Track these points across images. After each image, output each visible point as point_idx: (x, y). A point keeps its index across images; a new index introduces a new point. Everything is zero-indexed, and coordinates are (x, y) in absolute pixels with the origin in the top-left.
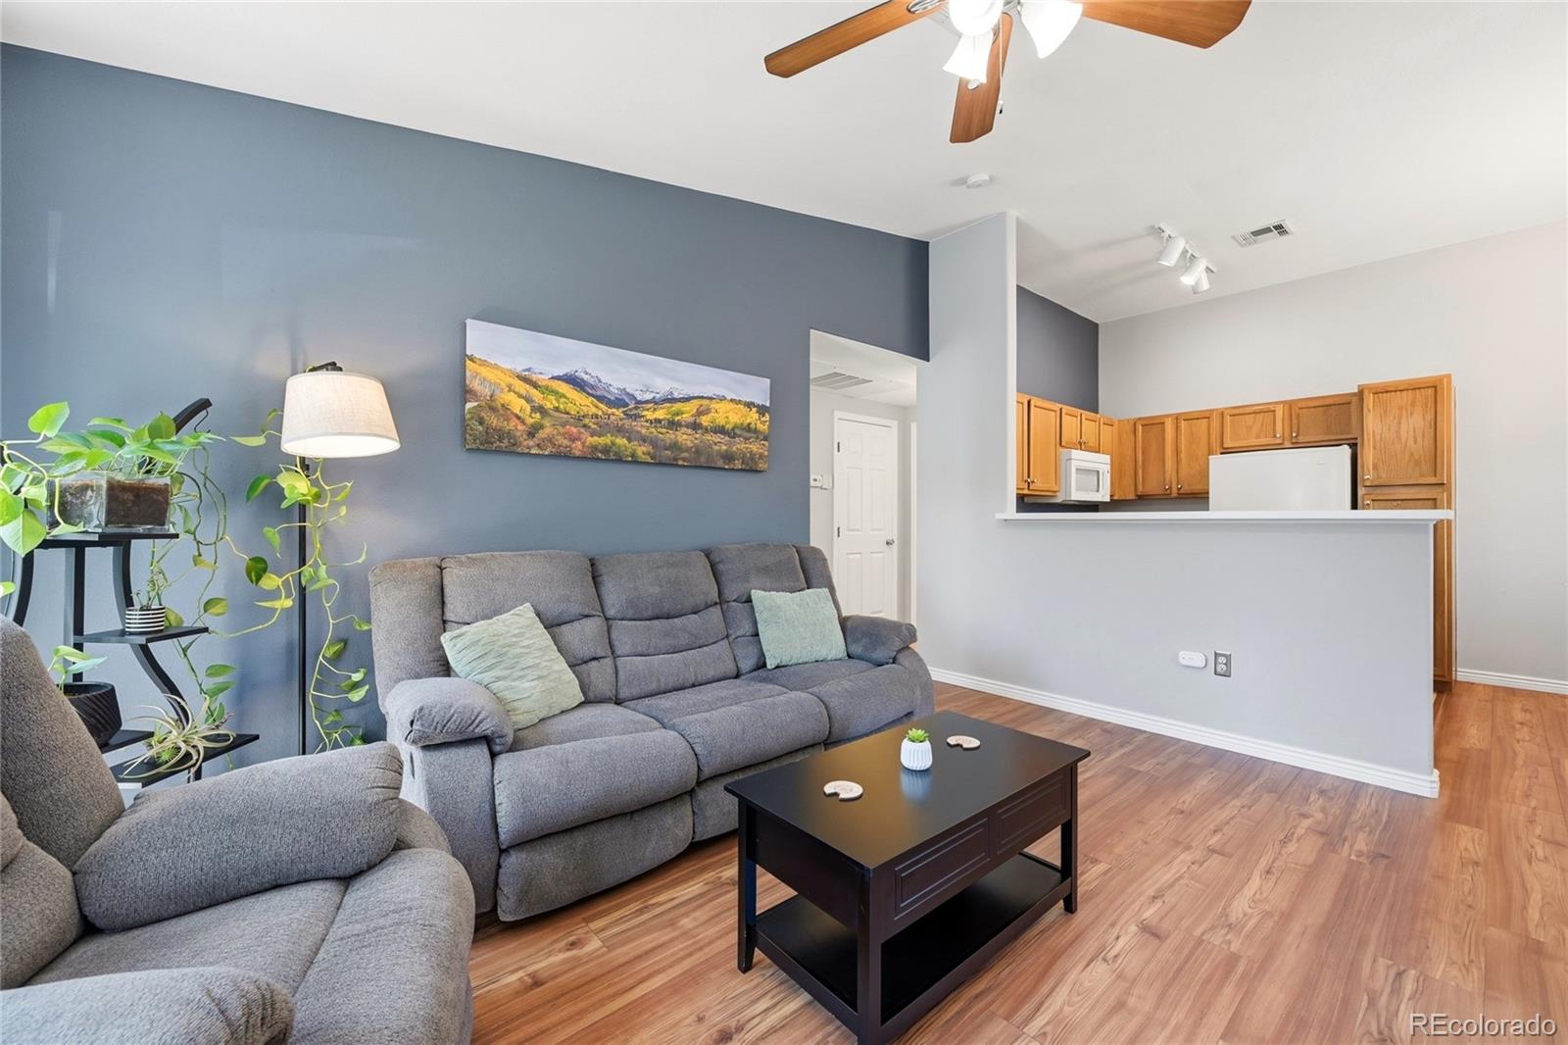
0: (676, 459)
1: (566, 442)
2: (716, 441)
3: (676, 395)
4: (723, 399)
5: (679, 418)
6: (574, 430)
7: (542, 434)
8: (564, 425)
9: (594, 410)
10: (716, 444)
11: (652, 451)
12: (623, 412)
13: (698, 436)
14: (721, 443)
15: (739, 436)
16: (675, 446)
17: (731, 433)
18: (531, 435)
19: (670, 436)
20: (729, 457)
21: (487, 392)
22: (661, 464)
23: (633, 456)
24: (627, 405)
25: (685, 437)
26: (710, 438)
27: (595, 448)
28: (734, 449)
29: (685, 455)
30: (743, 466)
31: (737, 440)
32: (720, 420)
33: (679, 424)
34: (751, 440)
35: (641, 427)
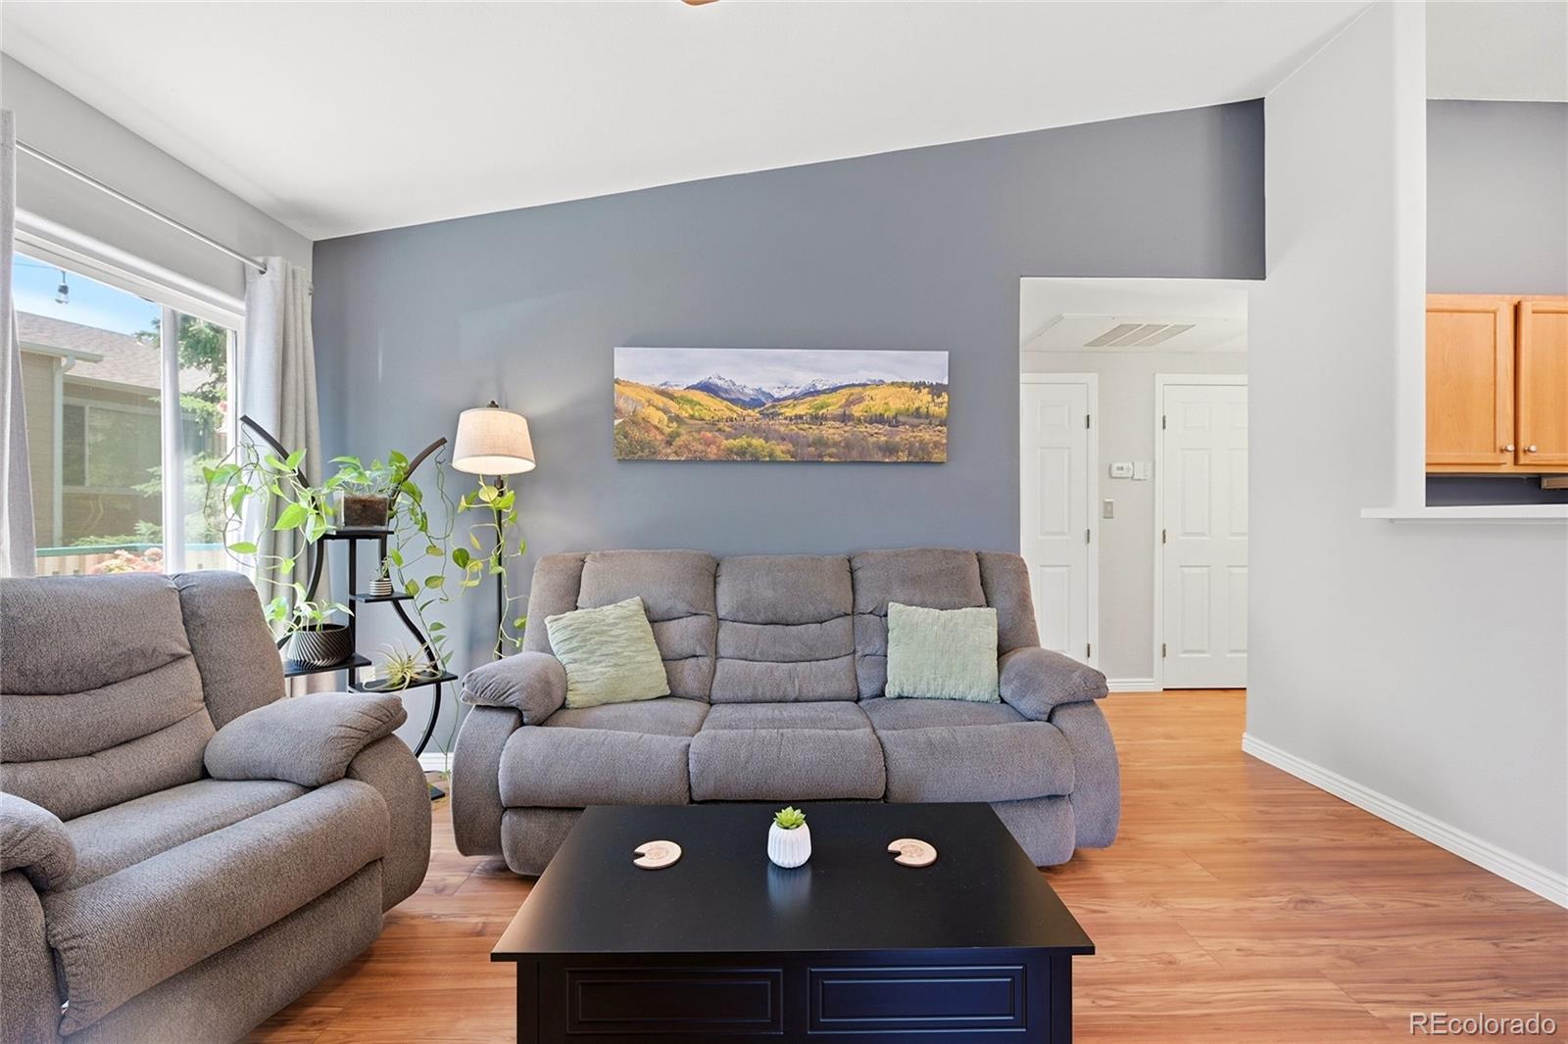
0: (820, 456)
1: (701, 447)
2: (872, 432)
3: (819, 387)
4: (882, 382)
5: (824, 411)
6: (709, 435)
7: (678, 442)
8: (699, 431)
9: (728, 413)
10: (872, 435)
11: (792, 449)
12: (761, 413)
13: (847, 429)
14: (881, 434)
15: (904, 424)
16: (820, 442)
17: (894, 422)
18: (669, 443)
19: (814, 432)
20: (890, 449)
21: (631, 409)
22: (803, 462)
23: (770, 456)
24: (764, 404)
25: (831, 431)
26: (864, 429)
27: (730, 451)
28: (897, 439)
29: (833, 450)
30: (911, 458)
31: (901, 428)
32: (877, 408)
33: (824, 418)
34: (921, 427)
35: (779, 426)
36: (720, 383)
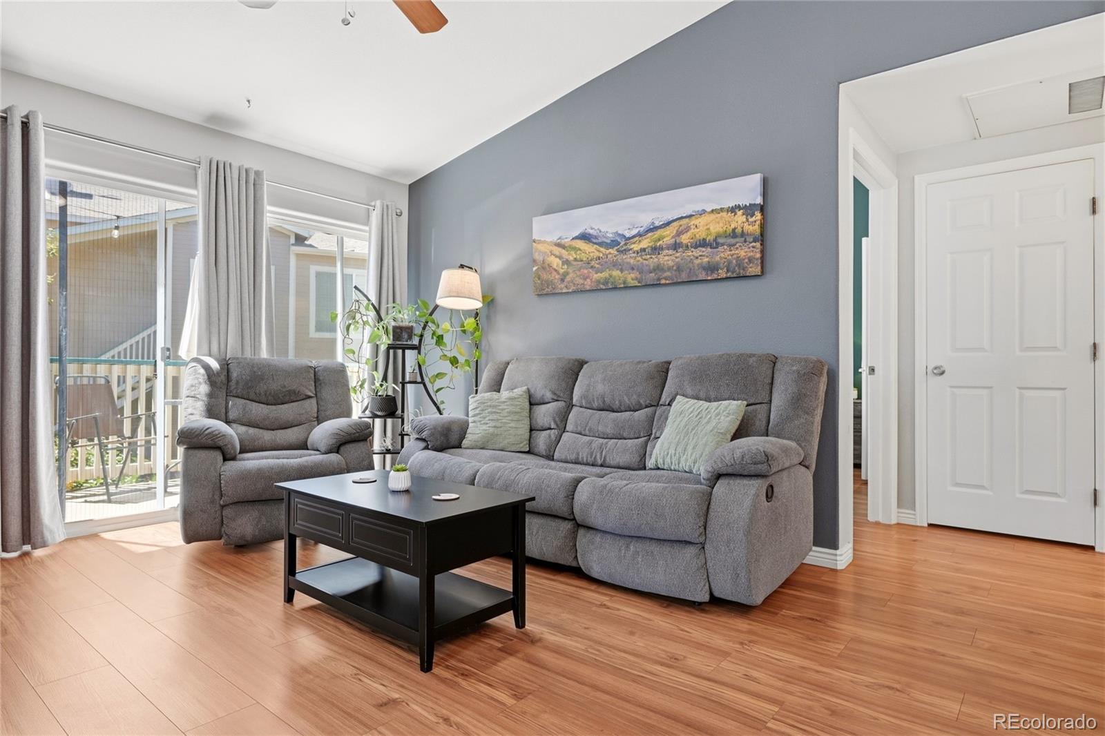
0: (659, 279)
1: (581, 281)
2: (696, 255)
3: (657, 224)
4: (704, 212)
5: (661, 242)
6: (586, 271)
7: (568, 279)
8: (579, 270)
9: (597, 254)
10: (697, 258)
11: (639, 276)
12: (618, 250)
13: (678, 255)
14: (704, 256)
15: (723, 245)
16: (658, 268)
17: (714, 244)
18: (563, 280)
19: (654, 260)
20: (712, 268)
21: (541, 259)
22: (647, 286)
23: (624, 283)
24: (619, 244)
25: (667, 259)
26: (691, 253)
27: (598, 282)
28: (718, 258)
29: (668, 274)
30: (729, 275)
31: (720, 249)
32: (701, 234)
33: (661, 248)
34: (737, 246)
35: (630, 259)
36: (591, 232)
